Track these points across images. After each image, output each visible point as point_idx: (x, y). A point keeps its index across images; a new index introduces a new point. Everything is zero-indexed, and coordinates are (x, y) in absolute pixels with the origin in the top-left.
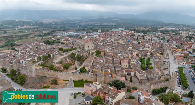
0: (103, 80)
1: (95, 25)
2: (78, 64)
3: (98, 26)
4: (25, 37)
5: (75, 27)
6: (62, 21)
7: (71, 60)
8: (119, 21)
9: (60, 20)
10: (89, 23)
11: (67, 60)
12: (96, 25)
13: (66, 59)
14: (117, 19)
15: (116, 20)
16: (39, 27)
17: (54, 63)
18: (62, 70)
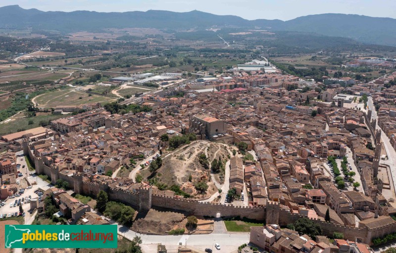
0: (278, 217)
1: (194, 50)
2: (217, 179)
3: (201, 51)
4: (49, 86)
5: (147, 54)
6: (115, 38)
7: (203, 171)
8: (248, 39)
9: (110, 34)
10: (180, 44)
11: (197, 170)
12: (196, 48)
13: (195, 169)
14: (241, 33)
15: (240, 36)
16: (67, 55)
17: (177, 180)
18: (195, 195)
